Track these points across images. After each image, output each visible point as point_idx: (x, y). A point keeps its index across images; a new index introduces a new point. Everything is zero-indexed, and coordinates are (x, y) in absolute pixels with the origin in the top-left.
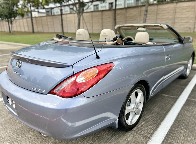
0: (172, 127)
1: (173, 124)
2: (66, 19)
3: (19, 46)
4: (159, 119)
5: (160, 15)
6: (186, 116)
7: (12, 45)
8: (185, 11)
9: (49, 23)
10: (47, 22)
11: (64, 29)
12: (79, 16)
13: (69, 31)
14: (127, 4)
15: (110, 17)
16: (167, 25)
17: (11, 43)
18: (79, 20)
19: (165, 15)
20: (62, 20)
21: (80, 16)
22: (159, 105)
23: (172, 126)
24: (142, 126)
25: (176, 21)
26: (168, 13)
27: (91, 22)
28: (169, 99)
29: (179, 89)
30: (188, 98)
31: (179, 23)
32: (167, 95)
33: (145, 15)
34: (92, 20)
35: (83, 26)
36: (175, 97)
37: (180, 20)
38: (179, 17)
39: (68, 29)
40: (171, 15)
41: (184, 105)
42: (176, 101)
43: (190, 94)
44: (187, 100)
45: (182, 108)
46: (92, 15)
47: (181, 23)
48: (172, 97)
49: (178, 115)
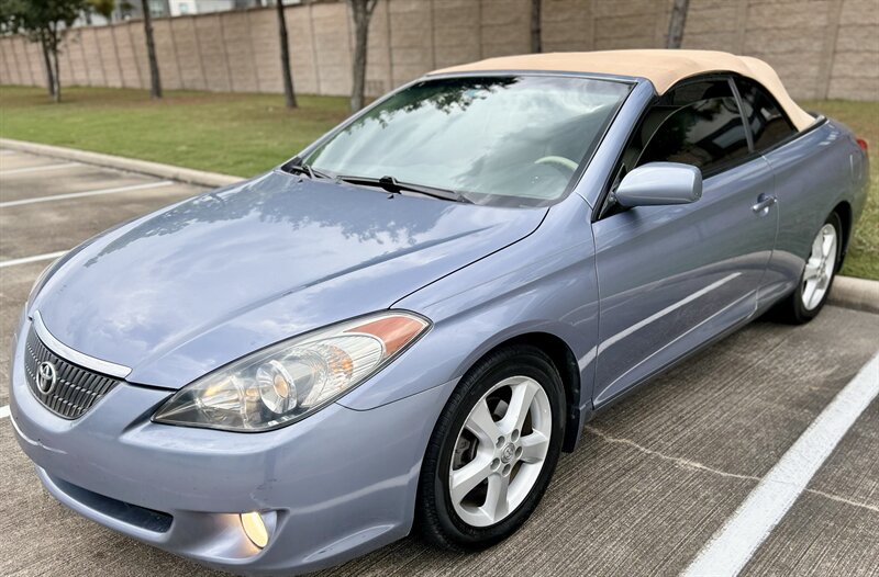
2: (312, 29)
3: (72, 160)
5: (767, 11)
7: (37, 154)
9: (230, 50)
10: (224, 42)
11: (295, 77)
12: (361, 16)
13: (325, 89)
15: (517, 21)
18: (363, 34)
19: (790, 13)
20: (284, 35)
21: (367, 13)
22: (639, 526)
25: (845, 41)
27: (428, 43)
28: (707, 485)
29: (775, 427)
30: (811, 484)
31: (857, 52)
32: (698, 465)
33: (676, 13)
34: (433, 36)
35: (391, 65)
36: (739, 476)
37: (866, 37)
38: (860, 21)
39: (322, 76)
40: (820, 13)
41: (777, 531)
42: (739, 502)
43: (825, 464)
44: (802, 497)
45: (755, 554)
46: (433, 11)
47: (867, 55)
48: (725, 474)
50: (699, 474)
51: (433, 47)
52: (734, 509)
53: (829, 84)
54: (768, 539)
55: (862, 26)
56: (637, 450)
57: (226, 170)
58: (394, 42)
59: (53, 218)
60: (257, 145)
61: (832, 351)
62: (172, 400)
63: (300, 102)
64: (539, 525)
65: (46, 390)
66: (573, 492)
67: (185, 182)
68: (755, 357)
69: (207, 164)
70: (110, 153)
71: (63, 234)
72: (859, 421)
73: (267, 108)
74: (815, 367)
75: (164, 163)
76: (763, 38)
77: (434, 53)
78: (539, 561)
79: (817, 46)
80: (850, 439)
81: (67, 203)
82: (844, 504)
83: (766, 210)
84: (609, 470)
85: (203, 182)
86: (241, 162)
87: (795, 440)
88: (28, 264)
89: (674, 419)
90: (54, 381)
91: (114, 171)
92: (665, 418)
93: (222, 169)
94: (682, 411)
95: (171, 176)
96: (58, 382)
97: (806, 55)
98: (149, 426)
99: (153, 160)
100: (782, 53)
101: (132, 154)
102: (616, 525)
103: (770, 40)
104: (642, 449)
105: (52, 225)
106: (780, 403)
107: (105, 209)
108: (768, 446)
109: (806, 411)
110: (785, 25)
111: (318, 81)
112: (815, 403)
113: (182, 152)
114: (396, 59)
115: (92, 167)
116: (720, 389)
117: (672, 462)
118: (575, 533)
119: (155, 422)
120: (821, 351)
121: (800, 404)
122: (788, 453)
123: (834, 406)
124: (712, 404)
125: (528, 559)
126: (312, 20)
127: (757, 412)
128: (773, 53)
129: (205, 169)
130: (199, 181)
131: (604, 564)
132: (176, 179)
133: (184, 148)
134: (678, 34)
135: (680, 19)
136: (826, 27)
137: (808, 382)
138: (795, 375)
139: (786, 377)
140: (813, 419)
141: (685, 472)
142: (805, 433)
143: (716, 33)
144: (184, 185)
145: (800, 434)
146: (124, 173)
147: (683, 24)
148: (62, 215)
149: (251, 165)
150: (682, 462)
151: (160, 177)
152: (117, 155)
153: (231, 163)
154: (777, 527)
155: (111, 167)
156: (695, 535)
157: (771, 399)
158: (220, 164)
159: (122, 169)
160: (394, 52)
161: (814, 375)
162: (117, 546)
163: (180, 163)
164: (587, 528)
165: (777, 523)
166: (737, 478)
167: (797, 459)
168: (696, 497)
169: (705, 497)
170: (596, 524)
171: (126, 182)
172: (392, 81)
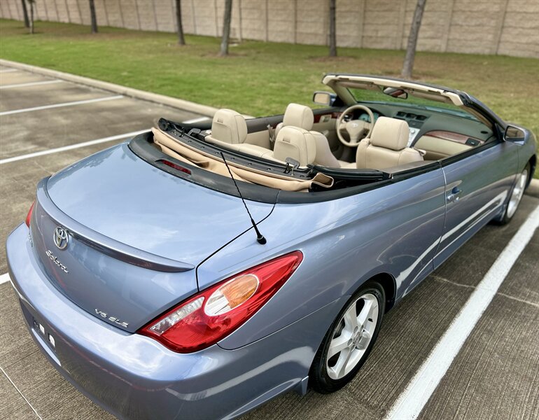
0: (444, 381)
1: (447, 373)
3: (56, 78)
4: (416, 355)
6: (482, 349)
7: (33, 73)
9: (139, 3)
11: (183, 23)
13: (199, 32)
16: (462, 97)
17: (31, 67)
19: (479, 3)
22: (421, 312)
23: (442, 380)
24: (370, 376)
25: (509, 21)
28: (451, 291)
29: (480, 260)
30: (500, 290)
31: (515, 28)
32: (445, 280)
33: (419, 8)
34: (267, 3)
35: (241, 19)
36: (465, 286)
37: (521, 20)
38: (518, 10)
39: (197, 23)
40: (495, 4)
41: (485, 313)
42: (466, 299)
43: (505, 279)
44: (496, 297)
45: (476, 325)
47: (521, 30)
48: (458, 285)
49: (463, 346)
50: (446, 285)
51: (267, 10)
52: (465, 303)
53: (498, 45)
54: (481, 317)
55: (519, 13)
57: (155, 91)
58: (242, 6)
59: (62, 121)
60: (170, 73)
63: (188, 41)
67: (130, 97)
69: (143, 85)
70: (80, 75)
71: (73, 133)
72: (520, 257)
73: (167, 44)
75: (113, 83)
76: (463, 17)
79: (493, 23)
80: (516, 266)
81: (66, 110)
82: (515, 300)
85: (142, 97)
86: (163, 85)
87: (490, 267)
88: (60, 153)
91: (84, 86)
95: (122, 92)
97: (486, 28)
99: (108, 81)
100: (473, 26)
101: (94, 76)
103: (466, 18)
105: (63, 126)
107: (90, 115)
108: (477, 270)
109: (495, 251)
110: (475, 10)
111: (195, 26)
112: (498, 247)
113: (125, 76)
114: (244, 15)
115: (70, 83)
121: (491, 247)
122: (487, 274)
123: (508, 248)
128: (468, 26)
130: (139, 96)
131: (408, 329)
132: (125, 95)
133: (125, 74)
134: (418, 20)
135: (421, 11)
136: (498, 12)
140: (498, 256)
141: (439, 284)
142: (495, 263)
143: (435, 11)
145: (492, 264)
146: (91, 89)
147: (422, 14)
148: (66, 118)
150: (438, 278)
151: (115, 93)
152: (85, 76)
153: (157, 86)
155: (82, 84)
156: (448, 315)
158: (151, 87)
159: (90, 86)
160: (243, 11)
163: (127, 84)
165: (485, 310)
166: (465, 287)
167: (492, 277)
168: (446, 296)
169: (451, 297)
170: (401, 310)
171: (95, 95)
172: (241, 29)
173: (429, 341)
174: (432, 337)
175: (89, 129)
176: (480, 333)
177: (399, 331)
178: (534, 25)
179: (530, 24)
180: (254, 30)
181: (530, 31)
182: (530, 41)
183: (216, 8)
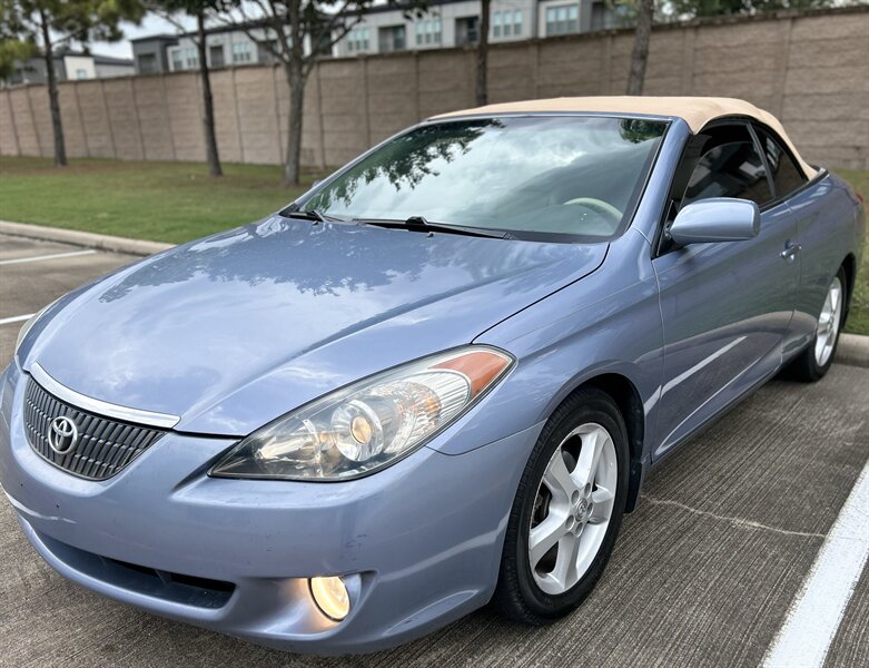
2: (235, 94)
5: (712, 81)
8: (835, 60)
9: (143, 115)
10: (137, 108)
11: (220, 145)
12: (296, 78)
13: (249, 158)
14: (549, 25)
18: (298, 98)
19: (735, 83)
20: (209, 98)
21: (303, 76)
22: (714, 590)
25: (791, 110)
26: (752, 69)
27: (361, 110)
28: (772, 544)
29: (821, 484)
31: (803, 121)
32: (756, 524)
34: (367, 103)
35: (322, 132)
36: (801, 534)
37: (812, 106)
38: (805, 91)
39: (245, 143)
40: (765, 82)
41: (860, 588)
42: (811, 560)
45: (846, 613)
46: (366, 77)
47: (813, 124)
48: (786, 533)
49: (827, 660)
50: (759, 534)
51: (368, 114)
52: (809, 567)
54: (854, 596)
55: (806, 95)
56: (687, 511)
58: (325, 109)
60: (188, 212)
61: (852, 407)
62: (236, 450)
63: (226, 171)
64: (607, 593)
65: (62, 450)
66: (633, 557)
67: (111, 250)
68: (777, 414)
69: (134, 230)
70: (19, 221)
73: (189, 176)
74: (840, 423)
75: (79, 229)
77: (368, 121)
78: (618, 631)
83: (792, 257)
84: (663, 533)
85: (132, 249)
86: (173, 229)
87: (847, 495)
89: (715, 478)
90: (75, 438)
91: (24, 240)
92: (706, 478)
93: (152, 235)
94: (720, 470)
95: (94, 244)
96: (80, 438)
98: (206, 482)
99: (70, 228)
101: (46, 221)
102: (689, 589)
104: (692, 510)
106: (818, 460)
107: (24, 278)
108: (821, 502)
109: (848, 466)
111: (242, 149)
112: (853, 458)
113: (104, 219)
114: (327, 126)
116: (752, 447)
117: (728, 522)
118: (647, 600)
119: (213, 476)
120: (841, 408)
121: (839, 460)
122: (844, 509)
124: (748, 463)
125: (606, 631)
126: (235, 86)
127: (798, 468)
129: (134, 237)
130: (127, 249)
131: (689, 630)
132: (99, 248)
133: (105, 215)
135: (638, 83)
136: (771, 97)
137: (839, 438)
138: (824, 432)
139: (816, 434)
140: (858, 475)
141: (743, 533)
142: (854, 489)
144: (109, 254)
145: (850, 490)
146: (37, 242)
147: (641, 87)
149: (185, 231)
150: (738, 522)
151: (82, 246)
152: (27, 223)
153: (162, 230)
154: (859, 584)
155: (21, 236)
156: (776, 596)
157: (809, 456)
158: (149, 231)
159: (35, 238)
160: (325, 119)
161: (843, 431)
162: (129, 636)
163: (103, 230)
164: (659, 594)
165: (857, 580)
166: (801, 536)
167: (855, 515)
168: (764, 557)
169: (774, 557)
170: (668, 590)
171: (42, 251)
172: (323, 150)
173: (745, 653)
174: (749, 643)
175: (17, 299)
176: (858, 630)
177: (669, 633)
178: (834, 115)
179: (829, 113)
180: (347, 150)
181: (828, 125)
182: (831, 142)
183: (278, 116)
